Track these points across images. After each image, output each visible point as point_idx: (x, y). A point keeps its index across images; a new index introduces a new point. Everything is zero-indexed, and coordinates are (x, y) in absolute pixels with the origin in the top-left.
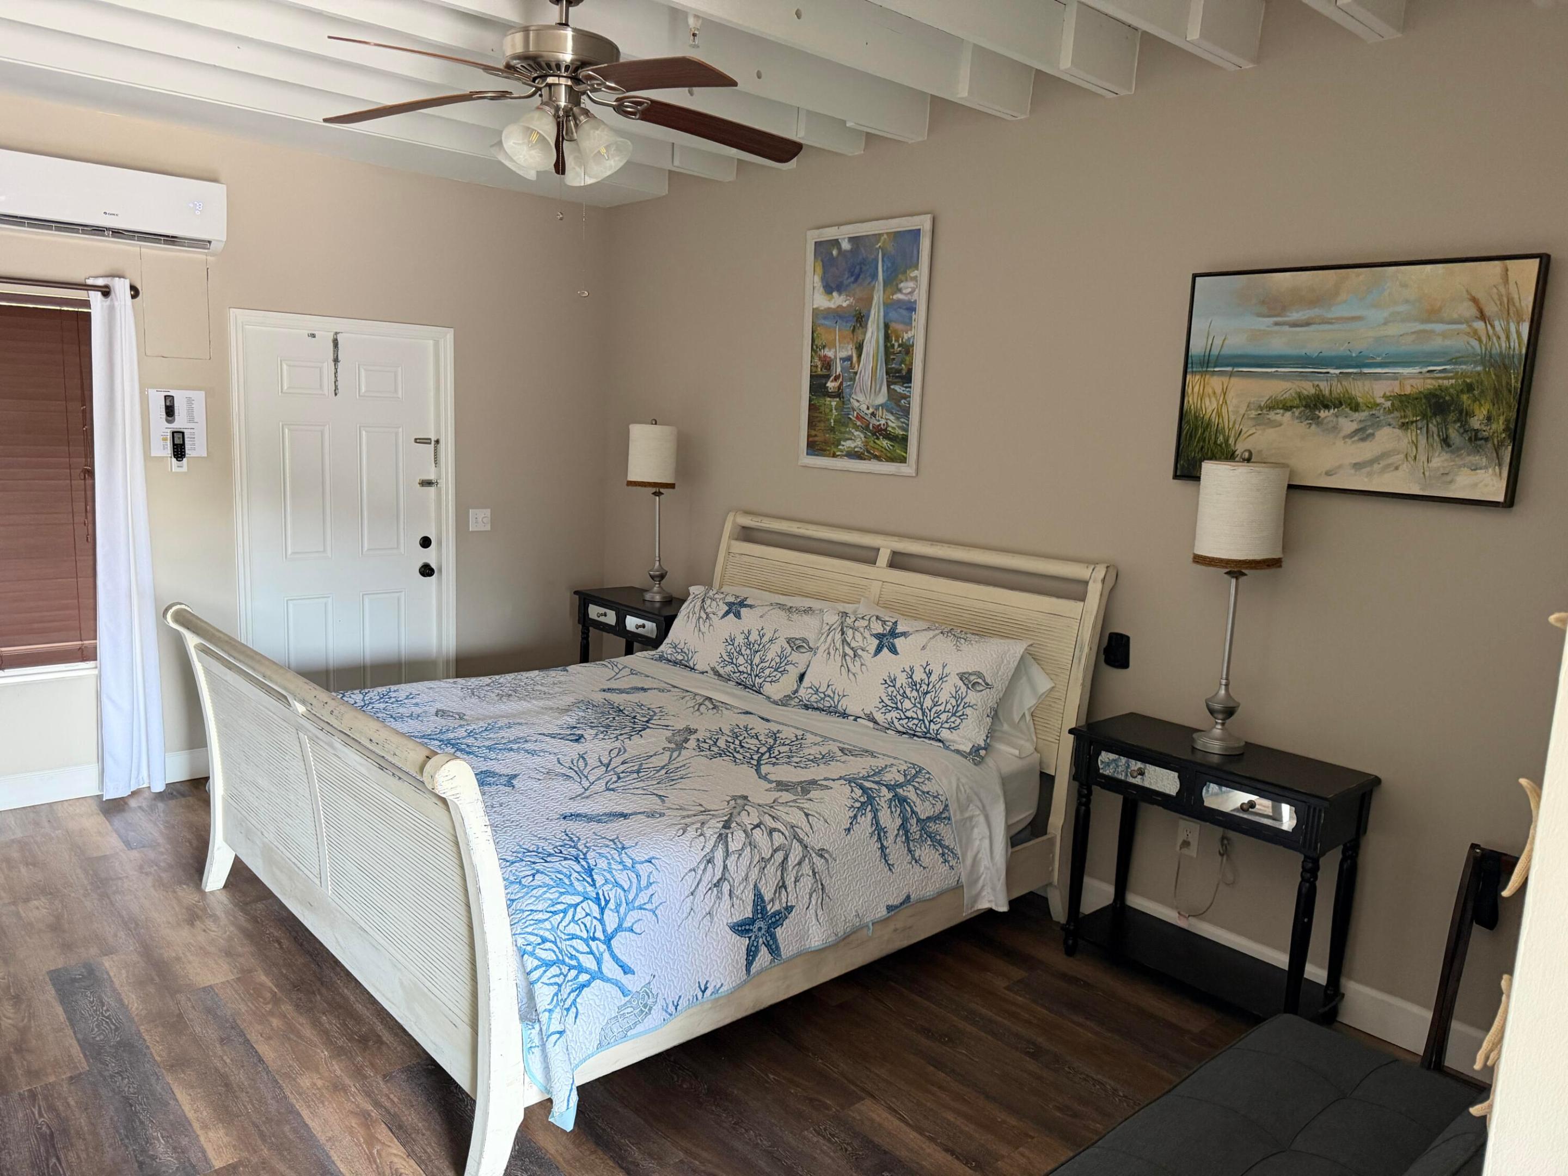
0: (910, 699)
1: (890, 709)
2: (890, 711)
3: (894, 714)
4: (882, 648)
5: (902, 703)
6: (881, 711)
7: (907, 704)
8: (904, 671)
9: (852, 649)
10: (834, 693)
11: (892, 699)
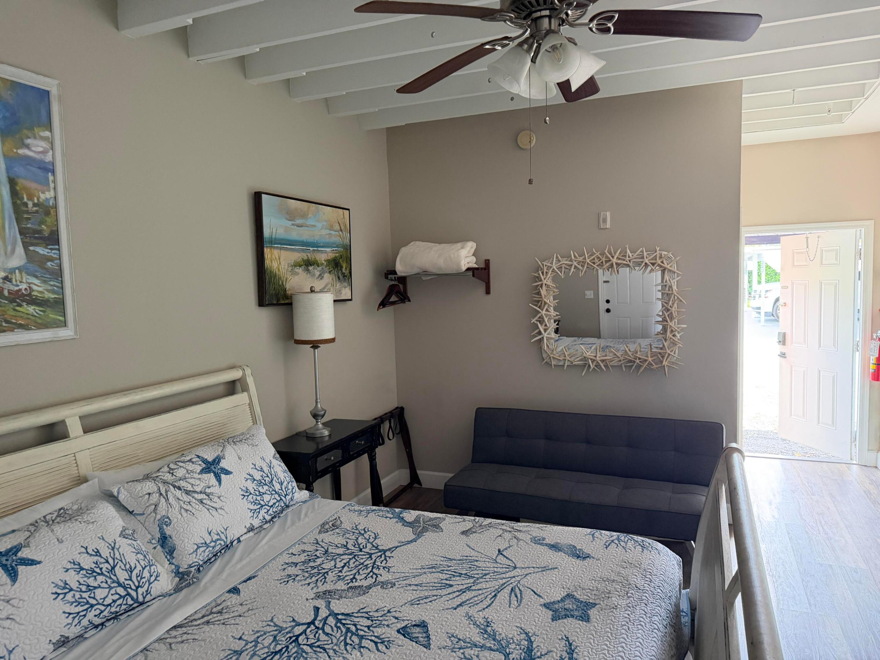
0: (266, 493)
1: (258, 510)
2: (259, 512)
3: (263, 511)
4: (220, 477)
5: (263, 500)
6: (255, 517)
7: (267, 498)
8: (247, 479)
9: (201, 492)
10: (218, 534)
11: (255, 503)
